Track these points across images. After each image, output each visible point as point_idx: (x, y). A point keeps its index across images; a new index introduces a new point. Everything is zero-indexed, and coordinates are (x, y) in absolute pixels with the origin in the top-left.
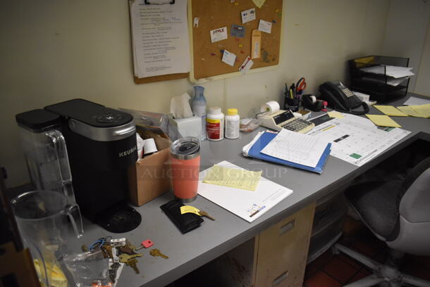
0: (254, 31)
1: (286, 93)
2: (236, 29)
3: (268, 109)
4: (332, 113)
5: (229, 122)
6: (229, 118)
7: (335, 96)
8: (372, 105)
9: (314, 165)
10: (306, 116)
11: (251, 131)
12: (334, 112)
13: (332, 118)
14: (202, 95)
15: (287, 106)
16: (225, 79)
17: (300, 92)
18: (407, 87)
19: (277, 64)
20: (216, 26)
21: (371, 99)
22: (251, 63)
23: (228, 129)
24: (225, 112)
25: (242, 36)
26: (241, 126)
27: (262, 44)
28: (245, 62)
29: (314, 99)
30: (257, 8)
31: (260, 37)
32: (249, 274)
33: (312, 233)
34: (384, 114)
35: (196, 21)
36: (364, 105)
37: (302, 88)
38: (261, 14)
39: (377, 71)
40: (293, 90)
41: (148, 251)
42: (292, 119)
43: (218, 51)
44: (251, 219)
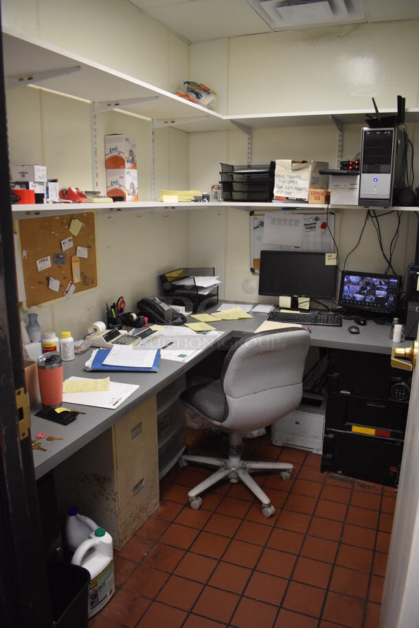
0: (73, 257)
1: (108, 314)
2: (58, 257)
3: (96, 330)
4: (154, 327)
5: (65, 345)
6: (64, 340)
7: (153, 310)
8: (189, 316)
9: (151, 366)
10: (131, 333)
11: (83, 352)
12: (155, 325)
13: (155, 331)
14: (36, 322)
15: (111, 325)
16: (52, 305)
17: (122, 310)
18: (218, 294)
19: (96, 286)
20: (41, 256)
21: (186, 310)
22: (73, 288)
23: (64, 351)
24: (60, 336)
25: (63, 263)
26: (76, 348)
27: (81, 268)
28: (68, 287)
29: (135, 316)
30: (74, 236)
31: (79, 263)
32: (111, 482)
33: (159, 444)
34: (200, 321)
35: (25, 254)
36: (182, 316)
37: (122, 306)
38: (77, 241)
39: (188, 283)
40: (114, 309)
41: (44, 439)
42: (120, 336)
43: (45, 279)
44: (114, 407)
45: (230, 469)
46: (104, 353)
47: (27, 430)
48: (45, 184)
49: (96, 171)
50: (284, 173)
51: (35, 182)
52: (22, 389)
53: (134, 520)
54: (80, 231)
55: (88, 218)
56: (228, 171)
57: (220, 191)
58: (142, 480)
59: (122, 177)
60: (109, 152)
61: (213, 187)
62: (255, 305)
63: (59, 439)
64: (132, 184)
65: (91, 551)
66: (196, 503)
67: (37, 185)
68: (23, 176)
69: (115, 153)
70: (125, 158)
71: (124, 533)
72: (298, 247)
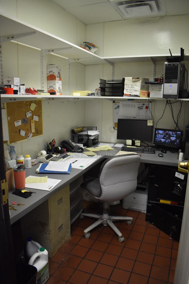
0: (32, 121)
1: (47, 147)
2: (24, 120)
3: (42, 154)
5: (27, 161)
6: (27, 159)
7: (68, 145)
8: (85, 148)
9: (67, 171)
10: (58, 156)
11: (36, 165)
12: (69, 153)
13: (69, 155)
14: (14, 150)
15: (49, 152)
16: (21, 142)
17: (54, 145)
18: (98, 139)
19: (42, 134)
20: (17, 120)
21: (84, 146)
22: (31, 135)
23: (27, 164)
24: (25, 157)
25: (27, 123)
26: (32, 163)
27: (35, 126)
28: (29, 134)
29: (60, 148)
30: (32, 111)
31: (34, 123)
32: (48, 225)
33: (70, 208)
34: (90, 151)
35: (9, 119)
36: (81, 148)
37: (54, 144)
38: (34, 113)
39: (84, 133)
40: (51, 145)
41: (16, 205)
42: (53, 157)
43: (18, 130)
44: (49, 190)
45: (103, 219)
46: (45, 165)
47: (7, 200)
48: (19, 86)
49: (43, 81)
50: (129, 83)
51: (14, 85)
52: (4, 180)
53: (58, 244)
54: (35, 109)
55: (39, 102)
56: (103, 82)
57: (99, 92)
58: (63, 224)
59: (54, 84)
60: (49, 73)
61: (96, 90)
62: (115, 144)
63: (22, 205)
64: (59, 87)
65: (38, 258)
66: (88, 236)
67: (15, 86)
68: (9, 82)
69: (52, 73)
71: (54, 250)
72: (135, 117)
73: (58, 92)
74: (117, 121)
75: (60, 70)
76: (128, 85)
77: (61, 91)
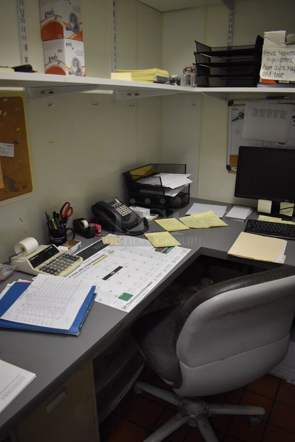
1: (48, 224)
3: (23, 249)
4: (109, 238)
7: (108, 215)
8: (153, 220)
10: (75, 247)
11: (2, 281)
12: (110, 235)
13: (106, 245)
15: (52, 239)
17: (67, 218)
18: (189, 194)
19: (31, 191)
21: (152, 213)
29: (86, 223)
34: (164, 230)
36: (145, 220)
37: (69, 213)
39: (153, 182)
40: (55, 219)
49: (24, 42)
50: (274, 49)
55: (11, 104)
57: (193, 75)
59: (60, 51)
60: (44, 18)
61: (185, 70)
64: (75, 60)
69: (52, 19)
70: (63, 24)
72: (284, 144)
73: (70, 73)
74: (236, 152)
75: (78, 9)
76: (274, 53)
77: (83, 70)
